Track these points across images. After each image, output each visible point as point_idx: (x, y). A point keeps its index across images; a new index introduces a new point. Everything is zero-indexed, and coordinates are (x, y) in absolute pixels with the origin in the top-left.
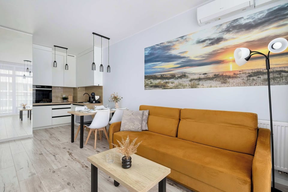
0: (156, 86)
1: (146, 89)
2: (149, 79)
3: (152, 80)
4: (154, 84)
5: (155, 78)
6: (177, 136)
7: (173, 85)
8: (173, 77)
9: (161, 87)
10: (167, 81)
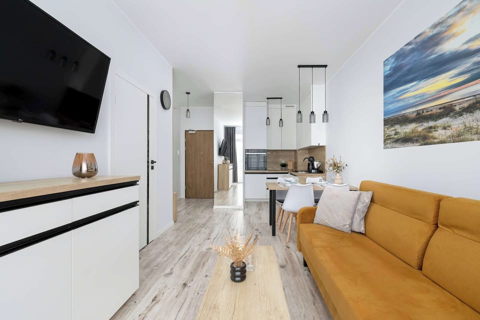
0: (406, 140)
1: (387, 148)
2: (392, 126)
3: (397, 127)
4: (402, 135)
5: (405, 120)
6: (420, 268)
7: (449, 132)
8: (448, 111)
9: (417, 141)
10: (431, 124)
